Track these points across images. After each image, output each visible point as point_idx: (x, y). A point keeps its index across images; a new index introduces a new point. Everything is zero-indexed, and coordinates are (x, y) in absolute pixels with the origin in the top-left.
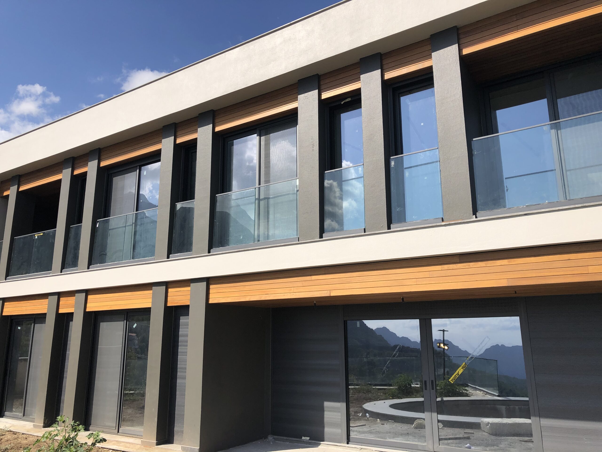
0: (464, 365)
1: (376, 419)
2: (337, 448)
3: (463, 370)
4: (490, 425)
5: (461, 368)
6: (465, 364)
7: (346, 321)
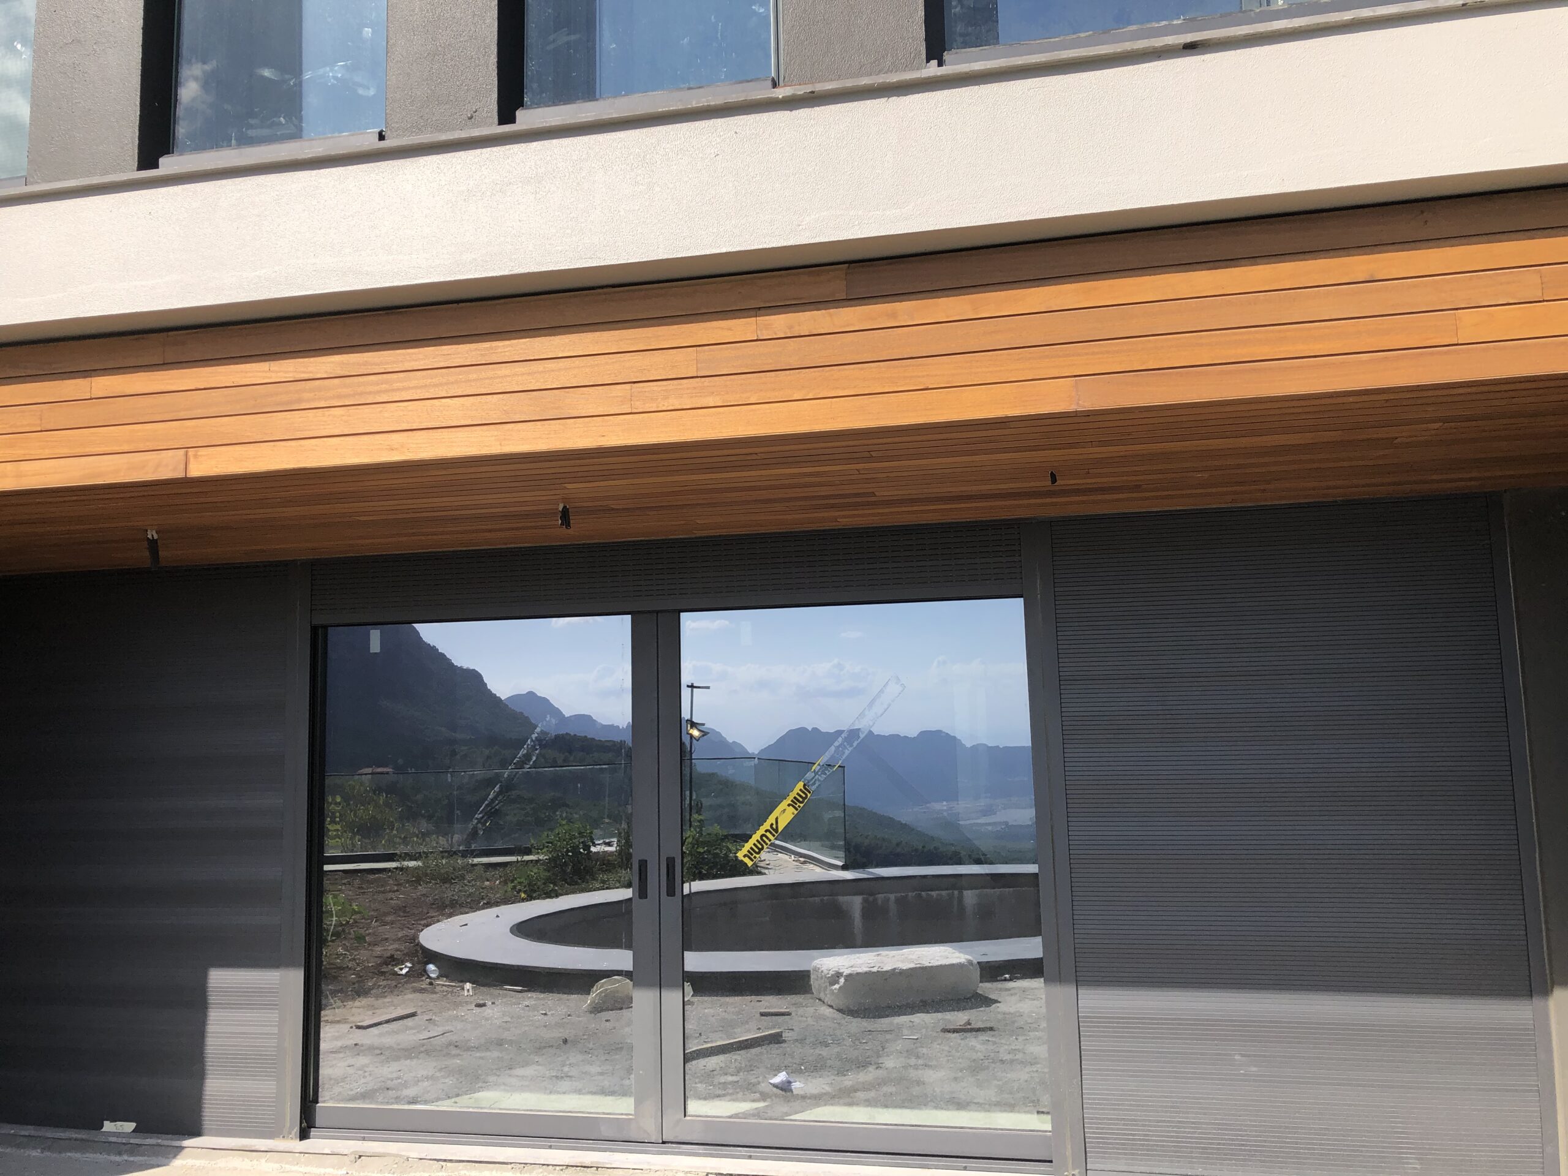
0: (801, 790)
1: (461, 984)
2: (255, 1162)
3: (796, 812)
4: (842, 980)
5: (789, 805)
6: (804, 785)
7: (325, 627)
